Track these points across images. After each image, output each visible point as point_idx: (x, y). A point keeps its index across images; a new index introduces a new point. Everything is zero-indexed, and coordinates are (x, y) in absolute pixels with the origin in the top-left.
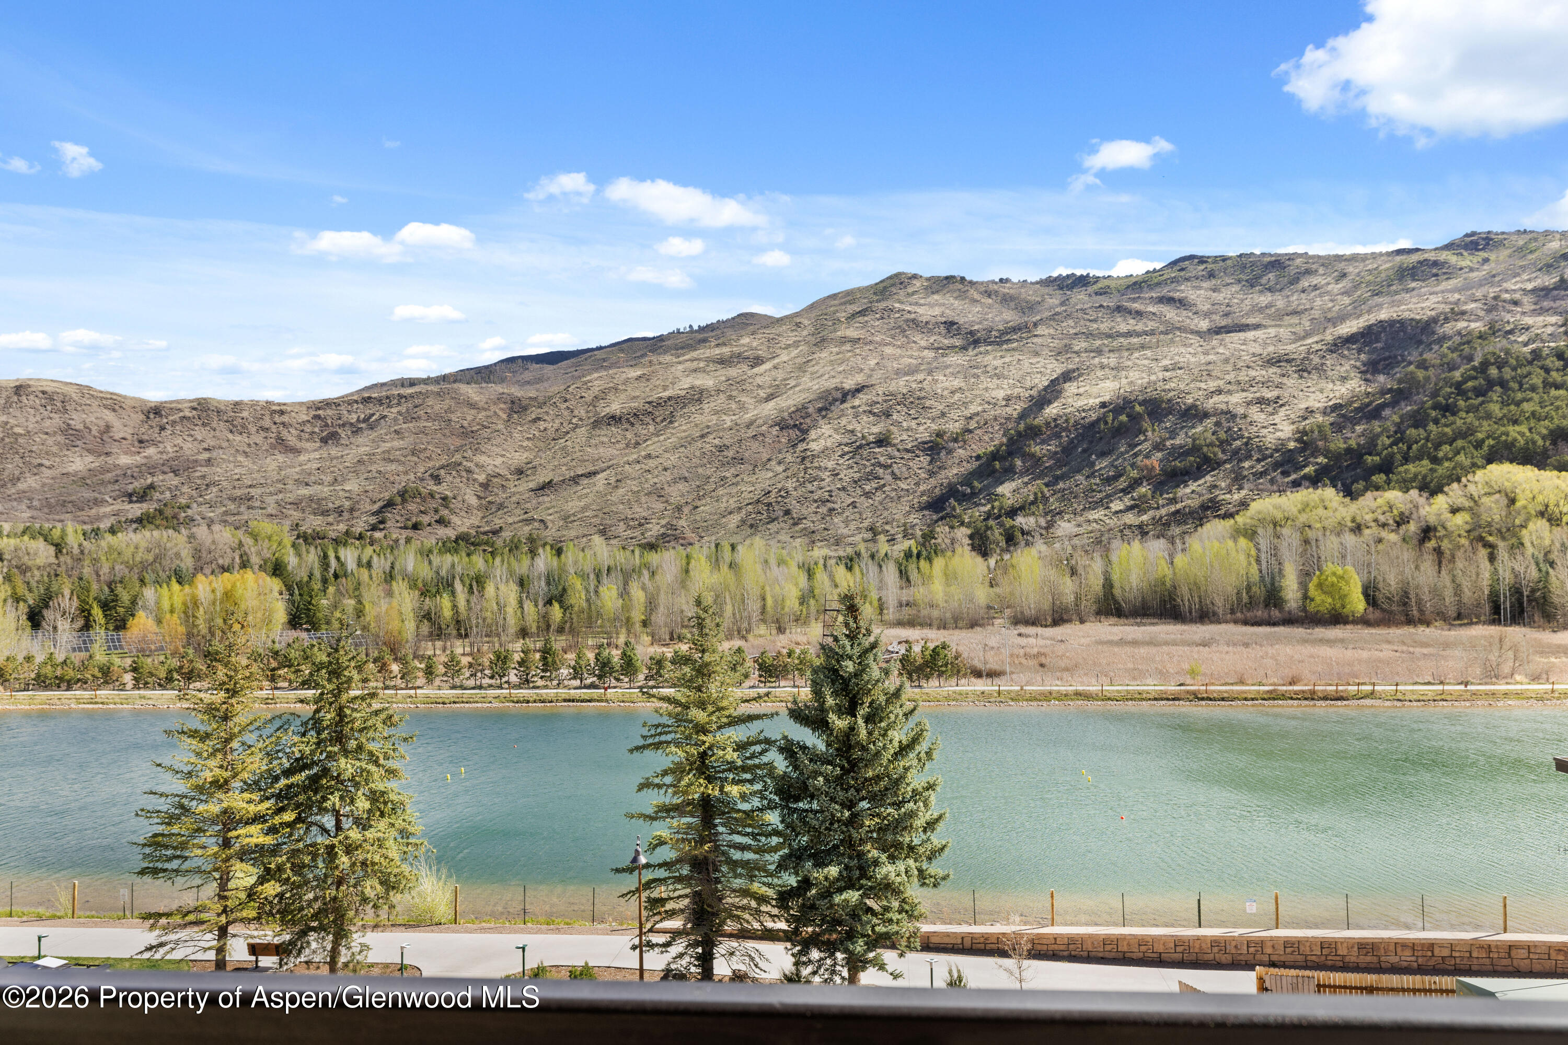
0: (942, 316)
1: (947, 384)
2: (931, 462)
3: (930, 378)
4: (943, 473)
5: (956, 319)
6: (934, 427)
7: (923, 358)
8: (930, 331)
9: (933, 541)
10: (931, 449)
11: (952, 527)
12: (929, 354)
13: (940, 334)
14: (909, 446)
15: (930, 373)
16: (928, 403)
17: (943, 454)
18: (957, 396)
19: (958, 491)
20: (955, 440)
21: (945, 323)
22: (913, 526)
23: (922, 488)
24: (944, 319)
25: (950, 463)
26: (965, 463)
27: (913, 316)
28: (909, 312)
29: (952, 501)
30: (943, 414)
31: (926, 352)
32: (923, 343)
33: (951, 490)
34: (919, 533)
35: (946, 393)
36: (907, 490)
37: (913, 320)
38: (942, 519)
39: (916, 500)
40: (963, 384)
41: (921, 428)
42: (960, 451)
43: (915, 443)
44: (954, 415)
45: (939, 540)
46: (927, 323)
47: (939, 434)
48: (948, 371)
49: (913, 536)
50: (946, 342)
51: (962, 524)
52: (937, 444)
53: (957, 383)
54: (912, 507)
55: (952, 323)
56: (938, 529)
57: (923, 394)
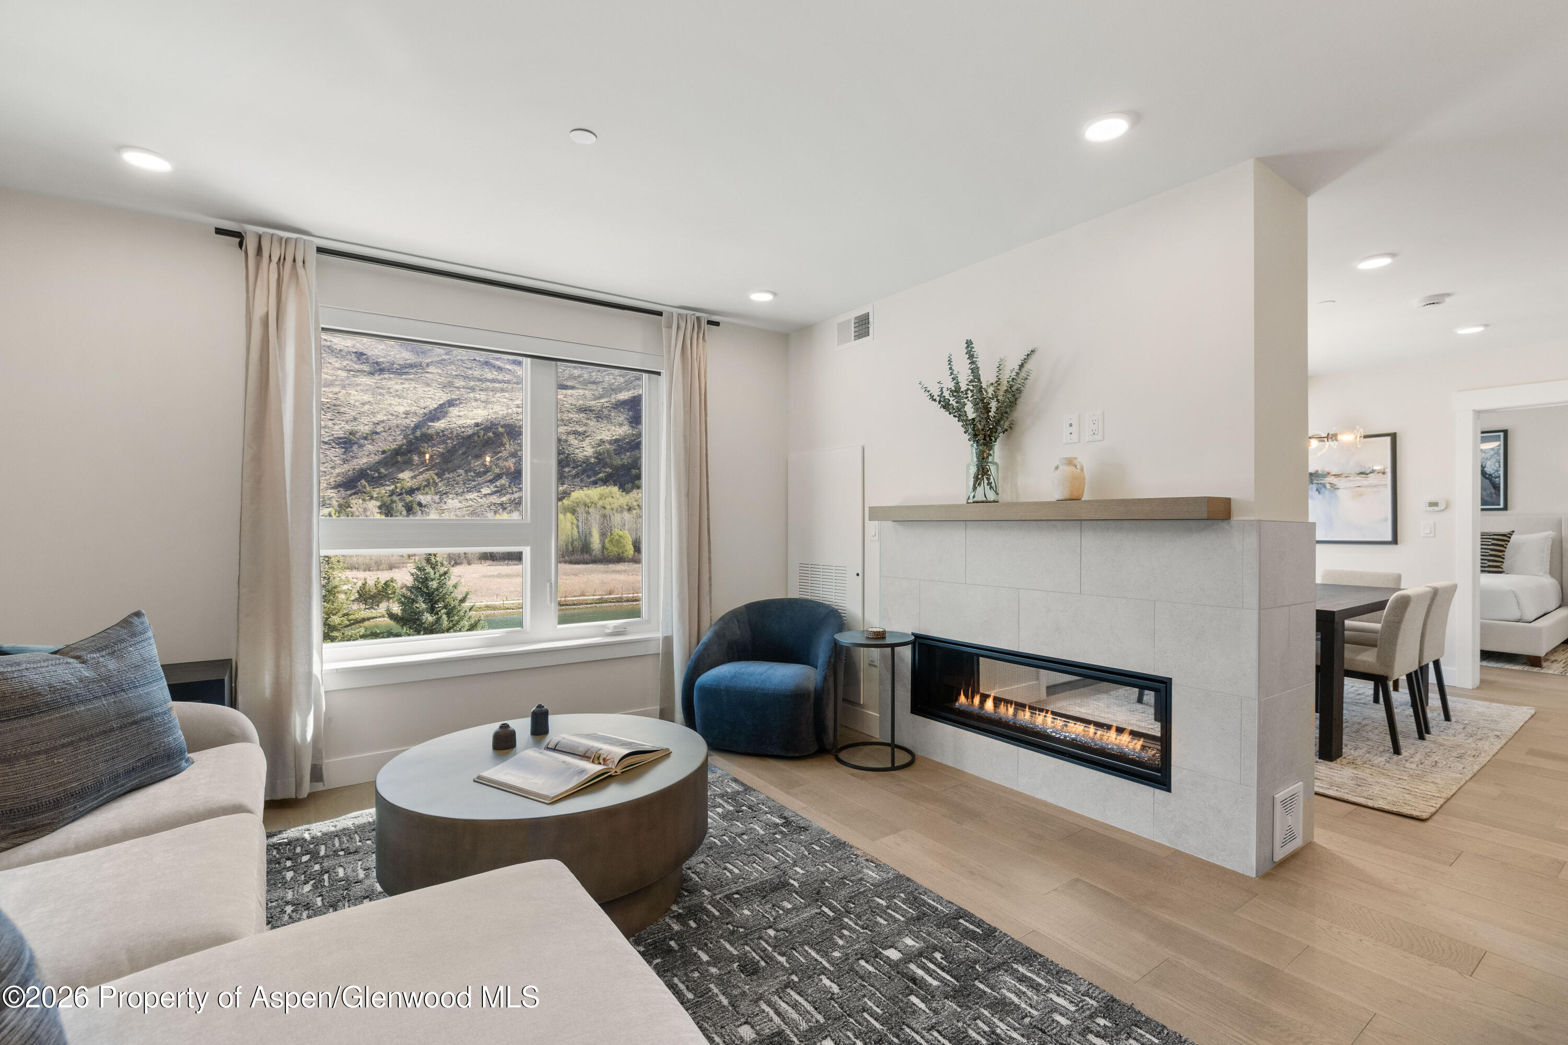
0: (353, 347)
1: (358, 398)
2: (345, 453)
3: (344, 391)
4: (355, 461)
5: (365, 351)
6: (348, 427)
7: (337, 376)
8: (344, 357)
9: (349, 509)
10: (345, 443)
11: (364, 500)
12: (343, 374)
13: (351, 360)
14: (326, 440)
15: (344, 387)
16: (342, 410)
17: (355, 448)
18: (367, 407)
19: (368, 475)
20: (365, 438)
21: (356, 353)
22: (330, 499)
23: (337, 471)
24: (355, 350)
25: (360, 454)
26: (373, 455)
27: (328, 344)
28: (325, 340)
29: (363, 481)
30: (355, 419)
31: (340, 372)
32: (337, 365)
33: (362, 473)
34: (335, 504)
35: (357, 404)
36: (325, 472)
37: (329, 347)
38: (355, 494)
39: (332, 480)
40: (371, 399)
41: (337, 427)
42: (369, 446)
43: (331, 438)
44: (365, 420)
45: (354, 509)
46: (340, 350)
47: (352, 433)
48: (359, 388)
49: (330, 506)
50: (357, 367)
51: (372, 498)
52: (350, 440)
53: (366, 398)
54: (329, 484)
55: (362, 354)
56: (354, 501)
57: (338, 403)
